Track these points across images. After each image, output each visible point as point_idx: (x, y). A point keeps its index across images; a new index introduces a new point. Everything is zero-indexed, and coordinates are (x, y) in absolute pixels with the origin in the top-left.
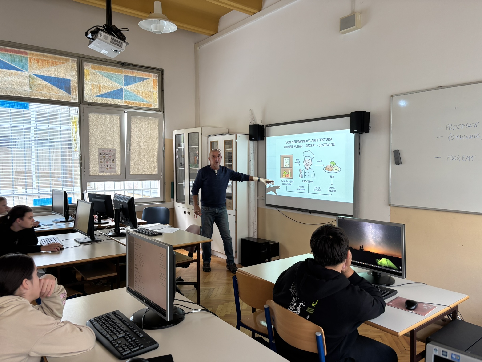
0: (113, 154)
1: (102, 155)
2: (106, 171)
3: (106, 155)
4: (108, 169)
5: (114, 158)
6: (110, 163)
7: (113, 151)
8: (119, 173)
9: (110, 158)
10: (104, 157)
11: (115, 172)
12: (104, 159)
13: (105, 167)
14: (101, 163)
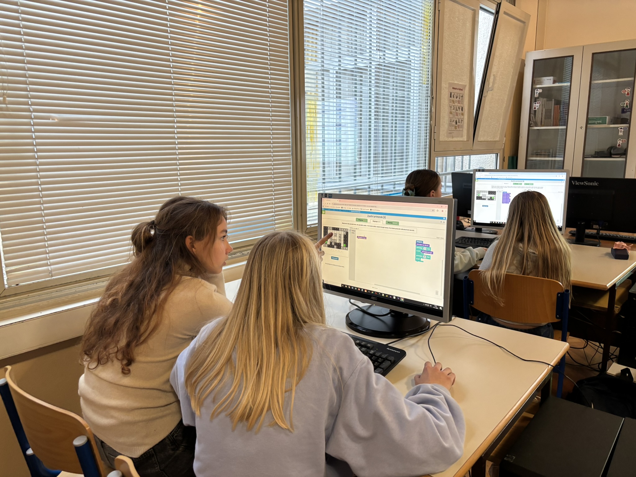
0: (462, 96)
1: (452, 98)
2: (453, 132)
3: (456, 99)
4: (456, 128)
5: (462, 105)
6: (459, 117)
7: (462, 90)
8: (465, 138)
9: (459, 105)
10: (453, 101)
11: (462, 137)
12: (453, 108)
13: (454, 123)
14: (451, 116)
